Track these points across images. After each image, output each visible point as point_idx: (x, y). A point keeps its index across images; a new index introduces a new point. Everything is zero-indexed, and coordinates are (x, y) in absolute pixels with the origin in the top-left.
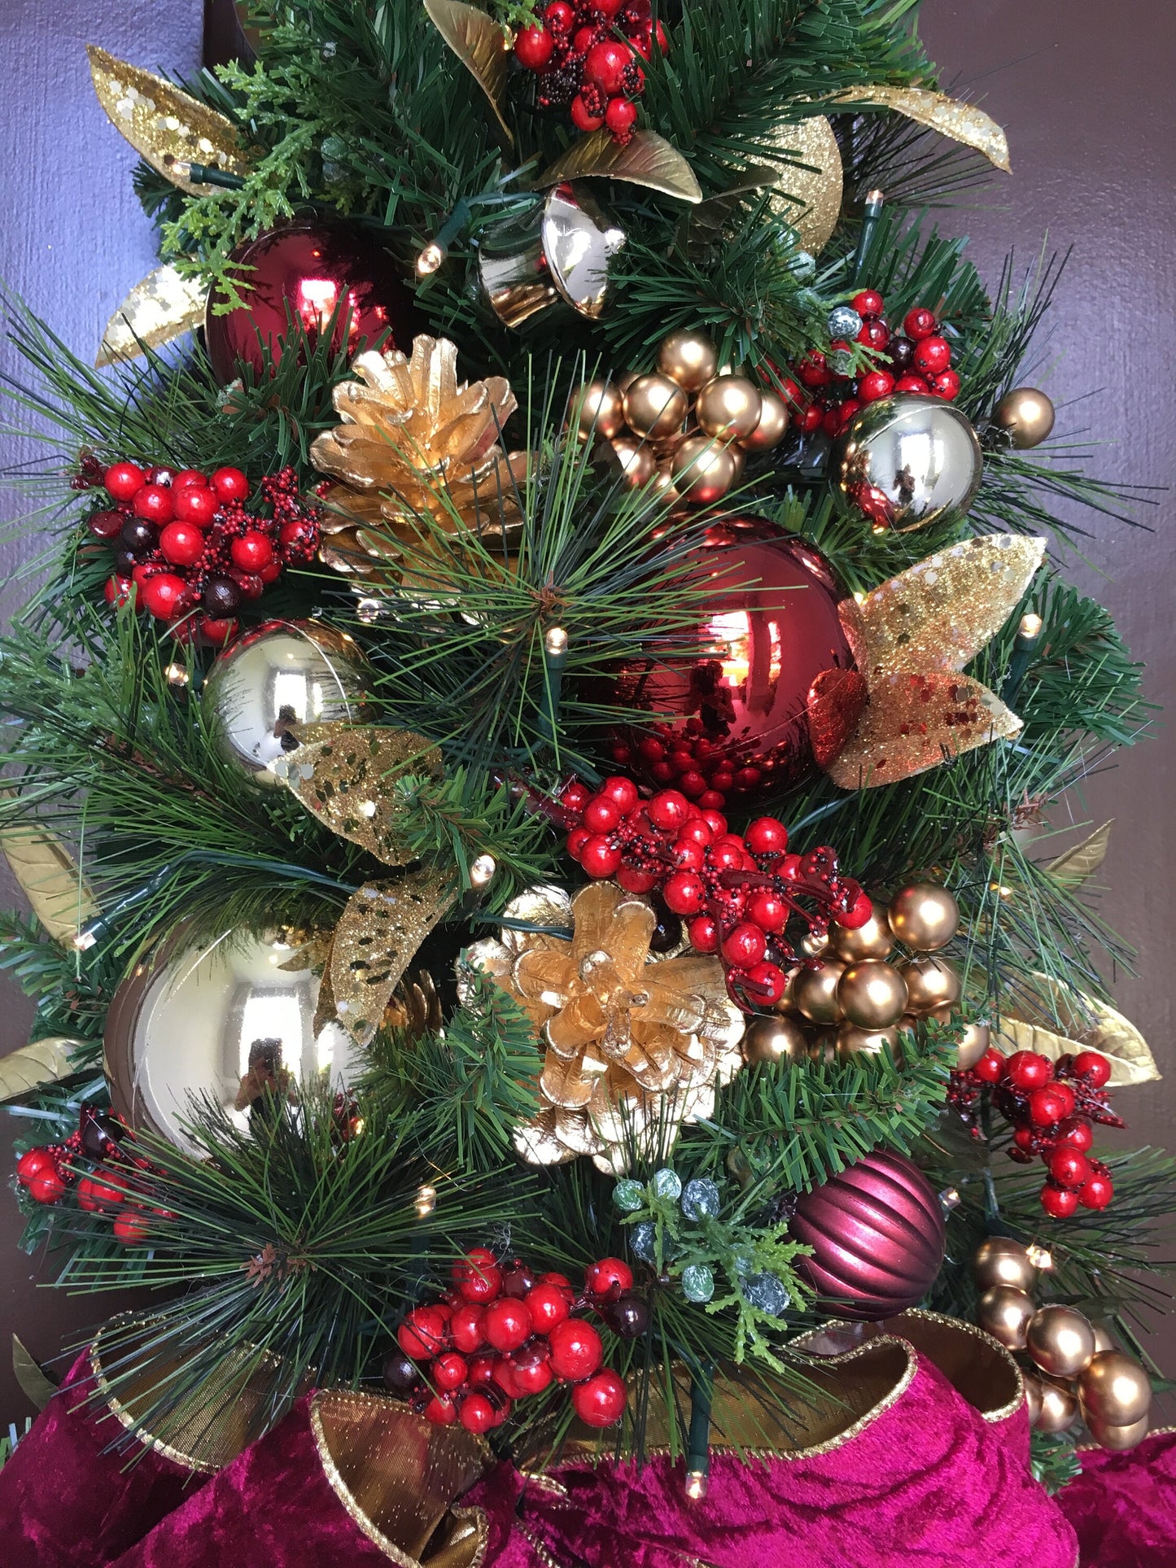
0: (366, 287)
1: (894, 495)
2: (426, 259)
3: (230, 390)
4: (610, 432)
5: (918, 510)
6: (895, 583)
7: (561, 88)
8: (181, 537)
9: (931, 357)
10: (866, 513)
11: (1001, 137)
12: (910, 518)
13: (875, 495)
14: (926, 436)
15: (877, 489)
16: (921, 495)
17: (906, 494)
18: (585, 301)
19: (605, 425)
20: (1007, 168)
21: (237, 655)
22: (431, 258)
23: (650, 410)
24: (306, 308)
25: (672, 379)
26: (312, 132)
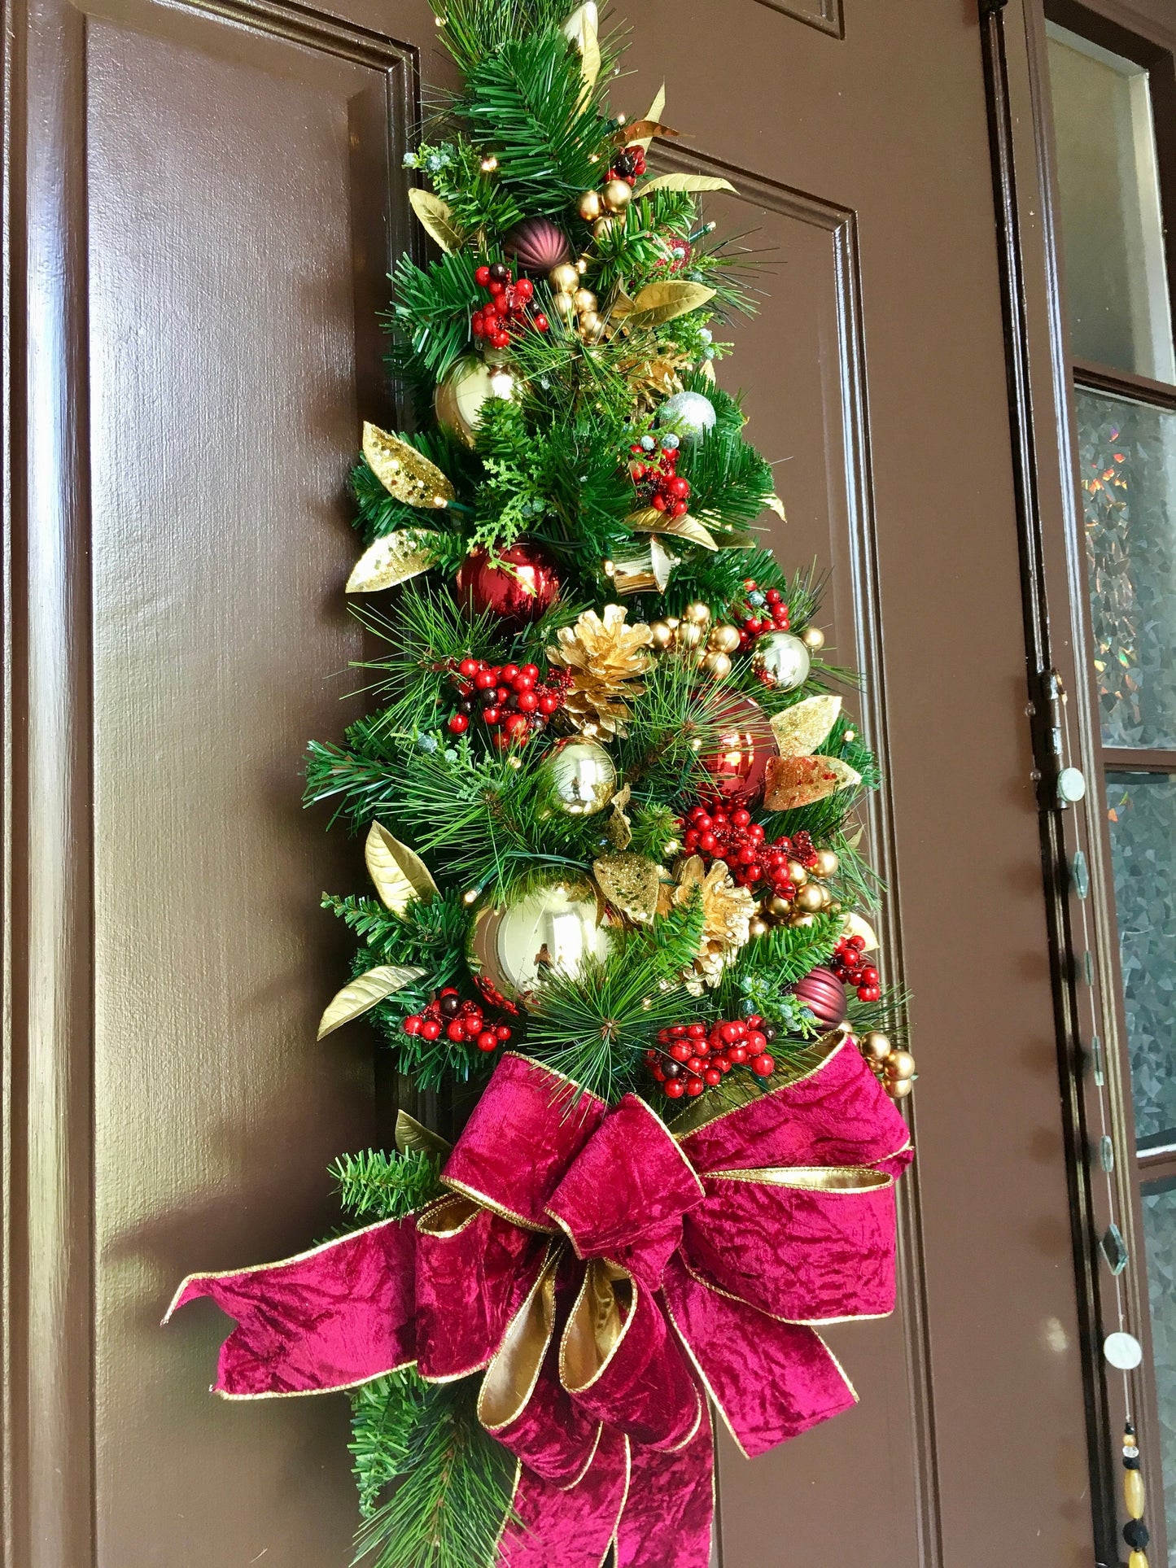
0: (549, 570)
4: (665, 647)
5: (786, 684)
9: (781, 612)
10: (764, 682)
11: (783, 507)
13: (768, 677)
15: (768, 674)
17: (779, 677)
18: (662, 584)
19: (663, 643)
20: (785, 519)
24: (521, 579)
26: (527, 497)
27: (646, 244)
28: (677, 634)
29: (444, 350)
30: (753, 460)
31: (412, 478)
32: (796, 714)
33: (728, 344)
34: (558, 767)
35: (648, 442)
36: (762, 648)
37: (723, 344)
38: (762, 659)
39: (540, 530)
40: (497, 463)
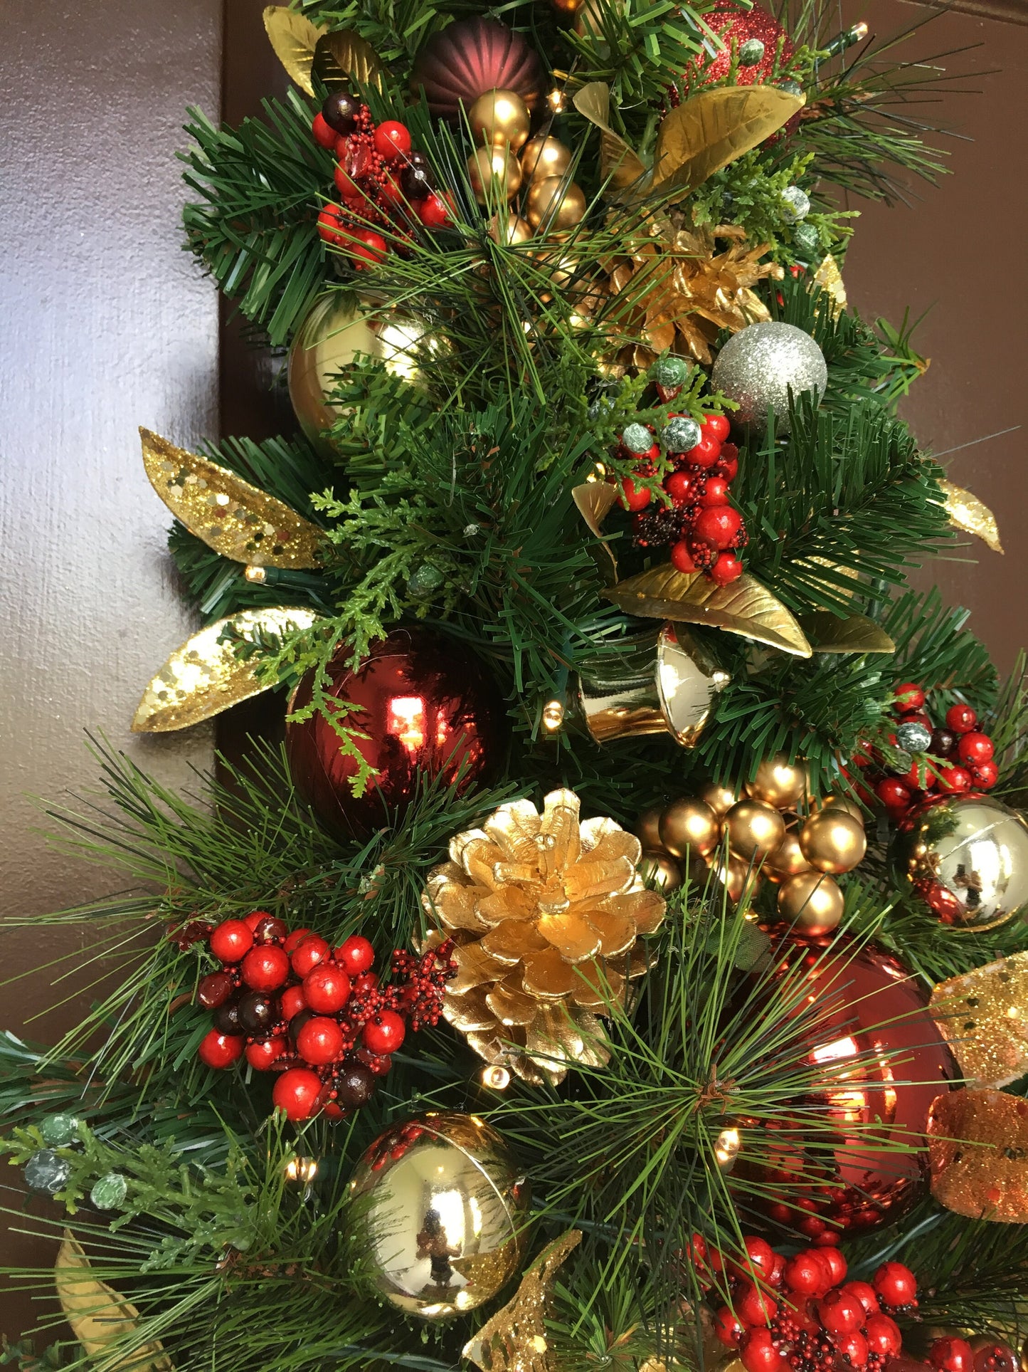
0: (456, 703)
1: (963, 896)
2: (549, 716)
3: (373, 877)
4: (705, 852)
5: (988, 913)
6: (965, 980)
7: (660, 533)
8: (322, 1038)
9: (977, 752)
10: (934, 909)
11: (991, 519)
12: (979, 921)
13: (945, 895)
14: (990, 843)
15: (946, 890)
16: (989, 898)
17: (974, 895)
18: (686, 730)
19: (702, 846)
20: (999, 549)
21: (388, 1167)
22: (553, 713)
23: (750, 837)
24: (395, 724)
25: (767, 806)
26: (407, 559)
27: (671, 30)
28: (726, 826)
29: (280, 285)
30: (895, 457)
31: (250, 521)
32: (1005, 978)
33: (847, 214)
34: (378, 1210)
35: (638, 437)
36: (933, 837)
37: (836, 215)
38: (933, 860)
39: (452, 618)
40: (342, 496)
